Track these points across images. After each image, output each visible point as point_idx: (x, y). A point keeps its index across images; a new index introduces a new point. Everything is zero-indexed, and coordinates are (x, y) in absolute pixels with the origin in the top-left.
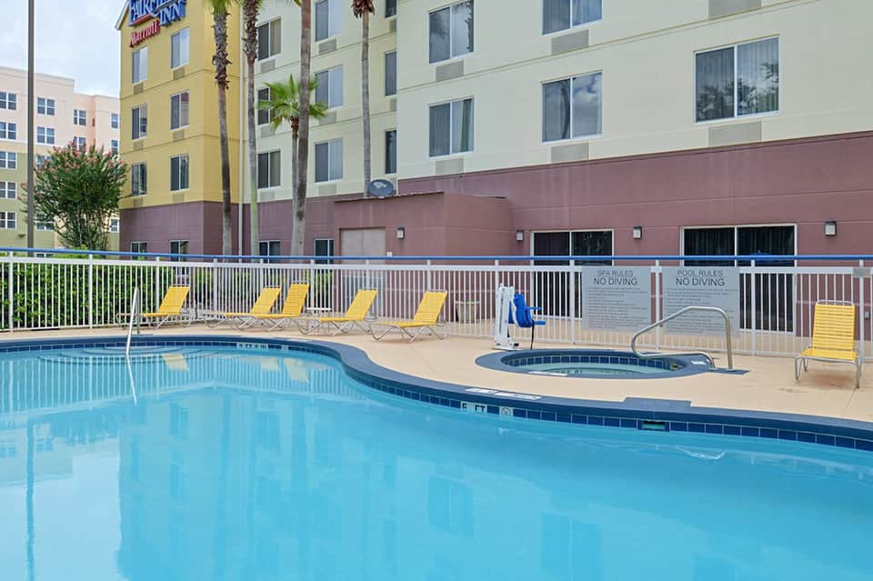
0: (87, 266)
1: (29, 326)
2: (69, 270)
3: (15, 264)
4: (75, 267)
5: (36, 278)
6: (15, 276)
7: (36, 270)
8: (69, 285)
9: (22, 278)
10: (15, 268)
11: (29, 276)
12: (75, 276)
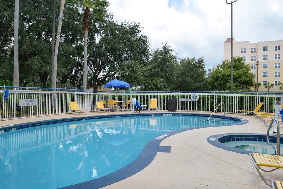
0: (235, 96)
1: (221, 112)
2: (229, 97)
3: (216, 96)
4: (231, 96)
5: (221, 99)
6: (216, 98)
7: (221, 97)
8: (229, 101)
9: (217, 99)
10: (216, 97)
11: (219, 99)
12: (231, 99)
